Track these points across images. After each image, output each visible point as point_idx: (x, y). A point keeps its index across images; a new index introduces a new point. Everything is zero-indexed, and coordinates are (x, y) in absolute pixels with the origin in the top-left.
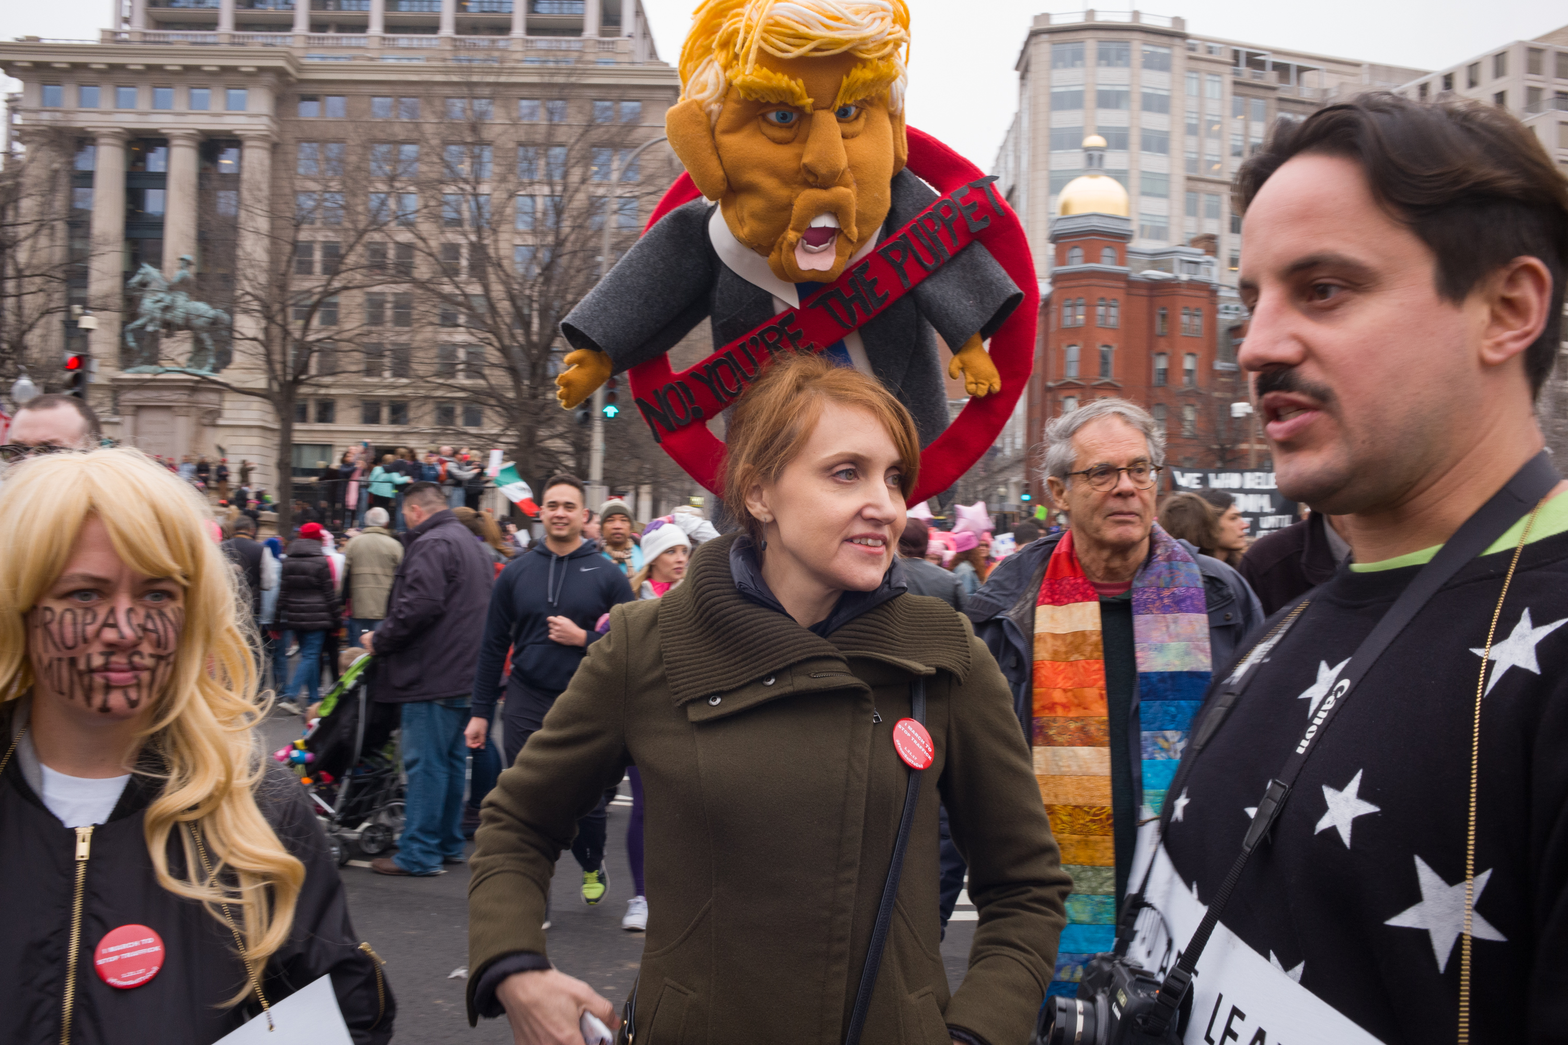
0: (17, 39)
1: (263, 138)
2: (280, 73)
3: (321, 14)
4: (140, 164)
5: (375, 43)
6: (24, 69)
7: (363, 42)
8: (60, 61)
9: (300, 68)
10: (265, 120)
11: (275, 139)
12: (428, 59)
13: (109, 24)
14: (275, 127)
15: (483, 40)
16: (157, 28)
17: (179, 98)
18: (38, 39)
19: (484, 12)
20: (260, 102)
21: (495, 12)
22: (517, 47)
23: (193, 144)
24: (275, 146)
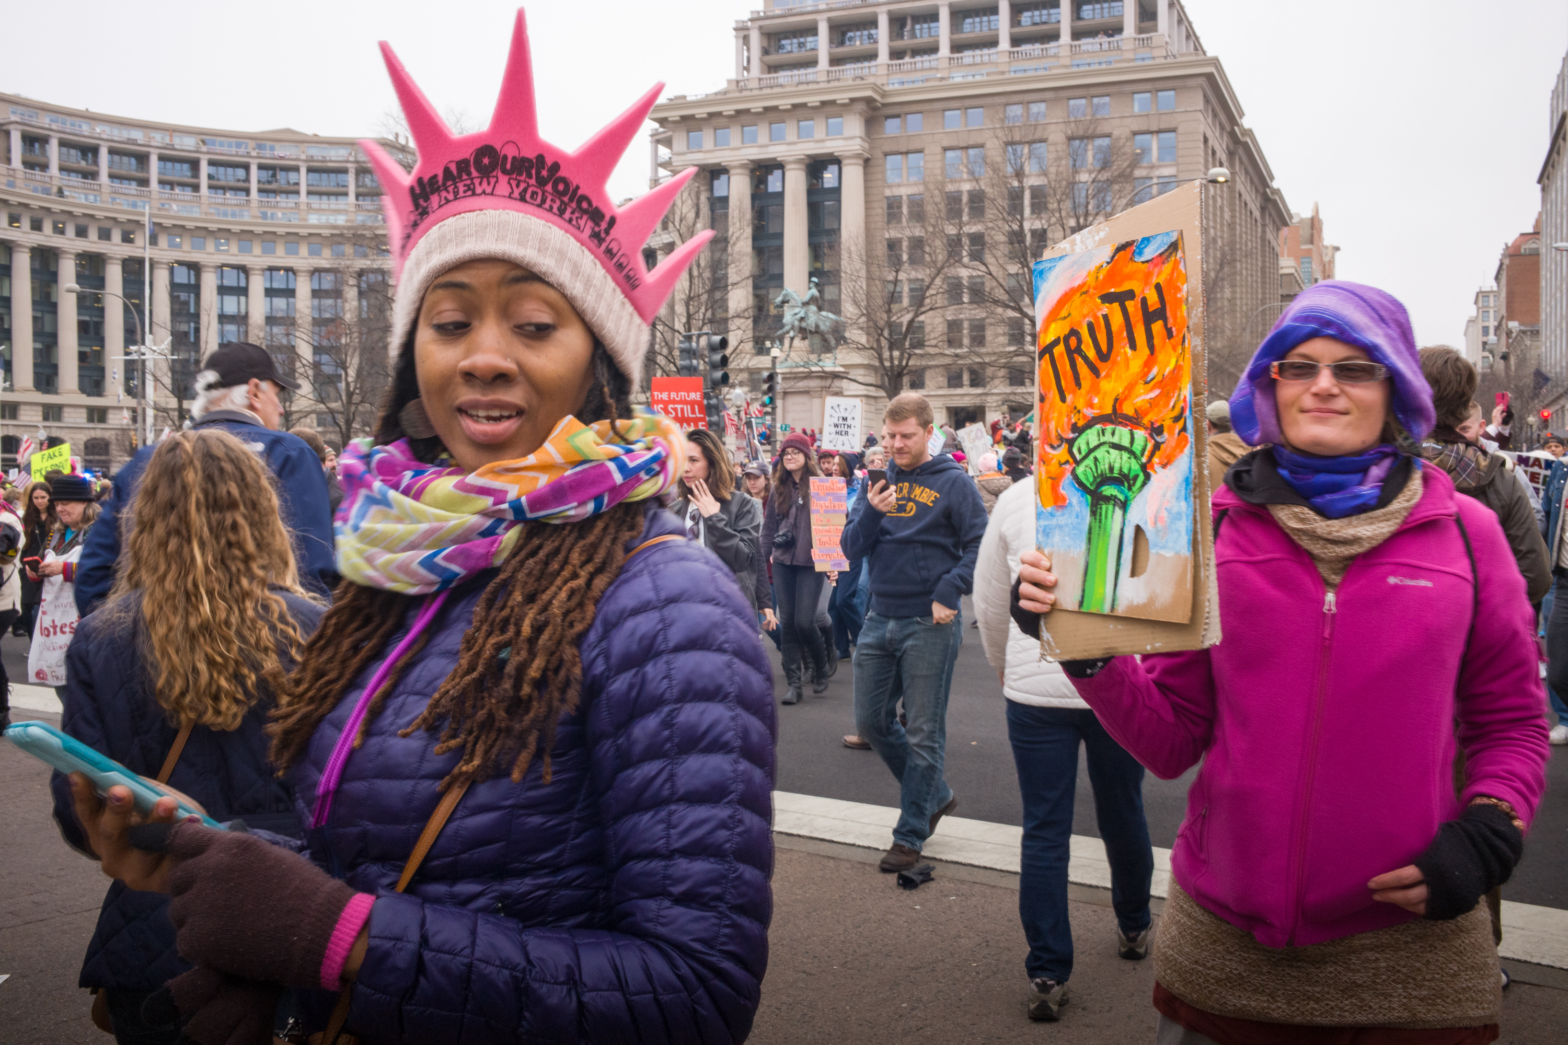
0: (671, 100)
1: (858, 156)
2: (869, 101)
3: (899, 44)
4: (762, 187)
5: (945, 64)
6: (675, 122)
7: (934, 64)
8: (701, 112)
9: (884, 94)
10: (858, 141)
11: (867, 155)
12: (988, 74)
13: (733, 75)
14: (866, 146)
15: (1035, 49)
16: (769, 72)
17: (790, 130)
18: (685, 97)
19: (1035, 24)
20: (853, 126)
21: (1045, 23)
22: (1065, 52)
23: (803, 167)
24: (867, 161)
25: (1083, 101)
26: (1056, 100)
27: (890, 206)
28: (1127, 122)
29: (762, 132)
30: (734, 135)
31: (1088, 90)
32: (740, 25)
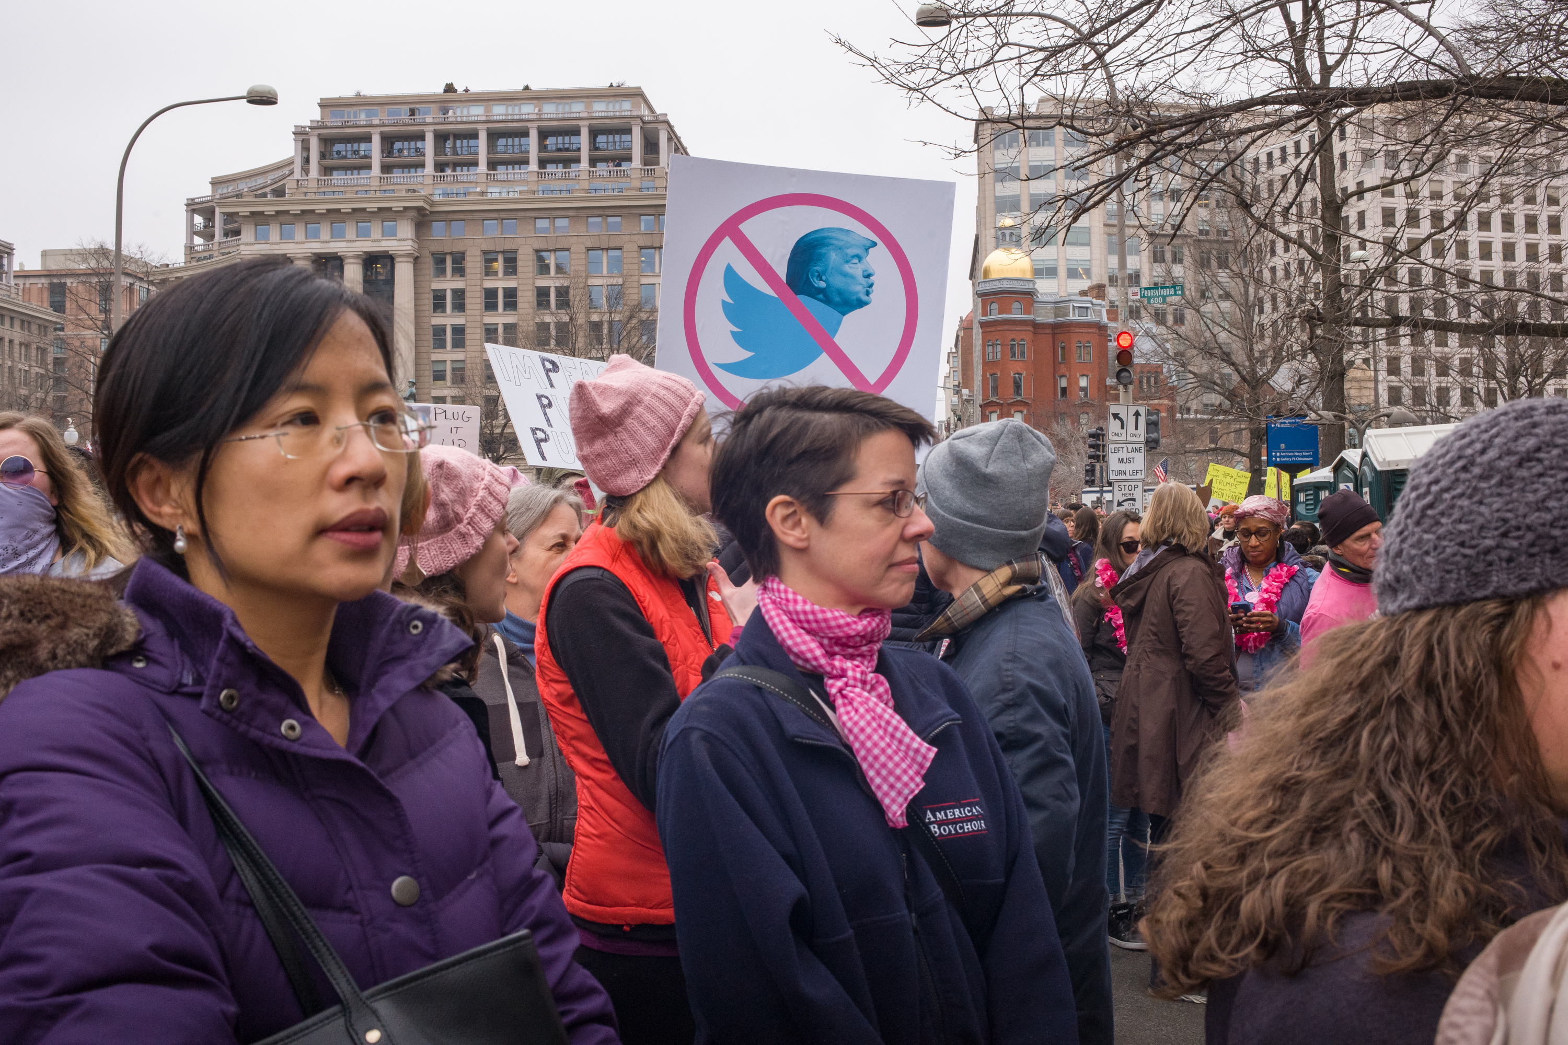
1: (409, 255)
2: (420, 209)
3: (443, 157)
5: (483, 179)
6: (245, 217)
7: (472, 178)
9: (433, 204)
10: (410, 242)
11: (416, 254)
12: (521, 192)
14: (416, 246)
15: (558, 171)
16: (328, 176)
17: (350, 230)
19: (559, 150)
20: (406, 230)
21: (567, 150)
22: (584, 176)
23: (360, 261)
24: (416, 259)
25: (599, 219)
26: (577, 217)
27: (435, 298)
28: (635, 238)
29: (325, 231)
30: (299, 231)
31: (604, 212)
32: (299, 130)
